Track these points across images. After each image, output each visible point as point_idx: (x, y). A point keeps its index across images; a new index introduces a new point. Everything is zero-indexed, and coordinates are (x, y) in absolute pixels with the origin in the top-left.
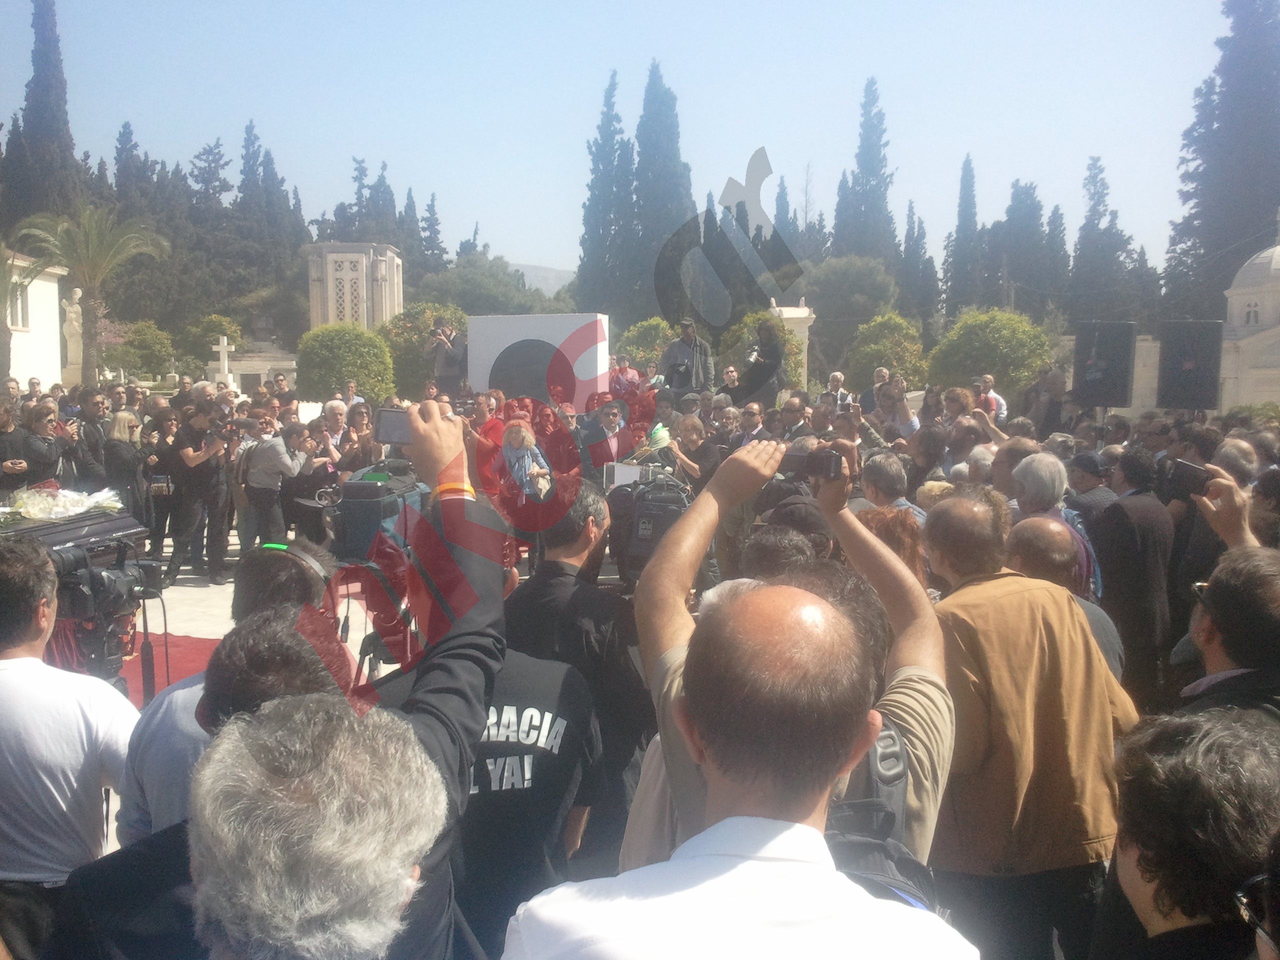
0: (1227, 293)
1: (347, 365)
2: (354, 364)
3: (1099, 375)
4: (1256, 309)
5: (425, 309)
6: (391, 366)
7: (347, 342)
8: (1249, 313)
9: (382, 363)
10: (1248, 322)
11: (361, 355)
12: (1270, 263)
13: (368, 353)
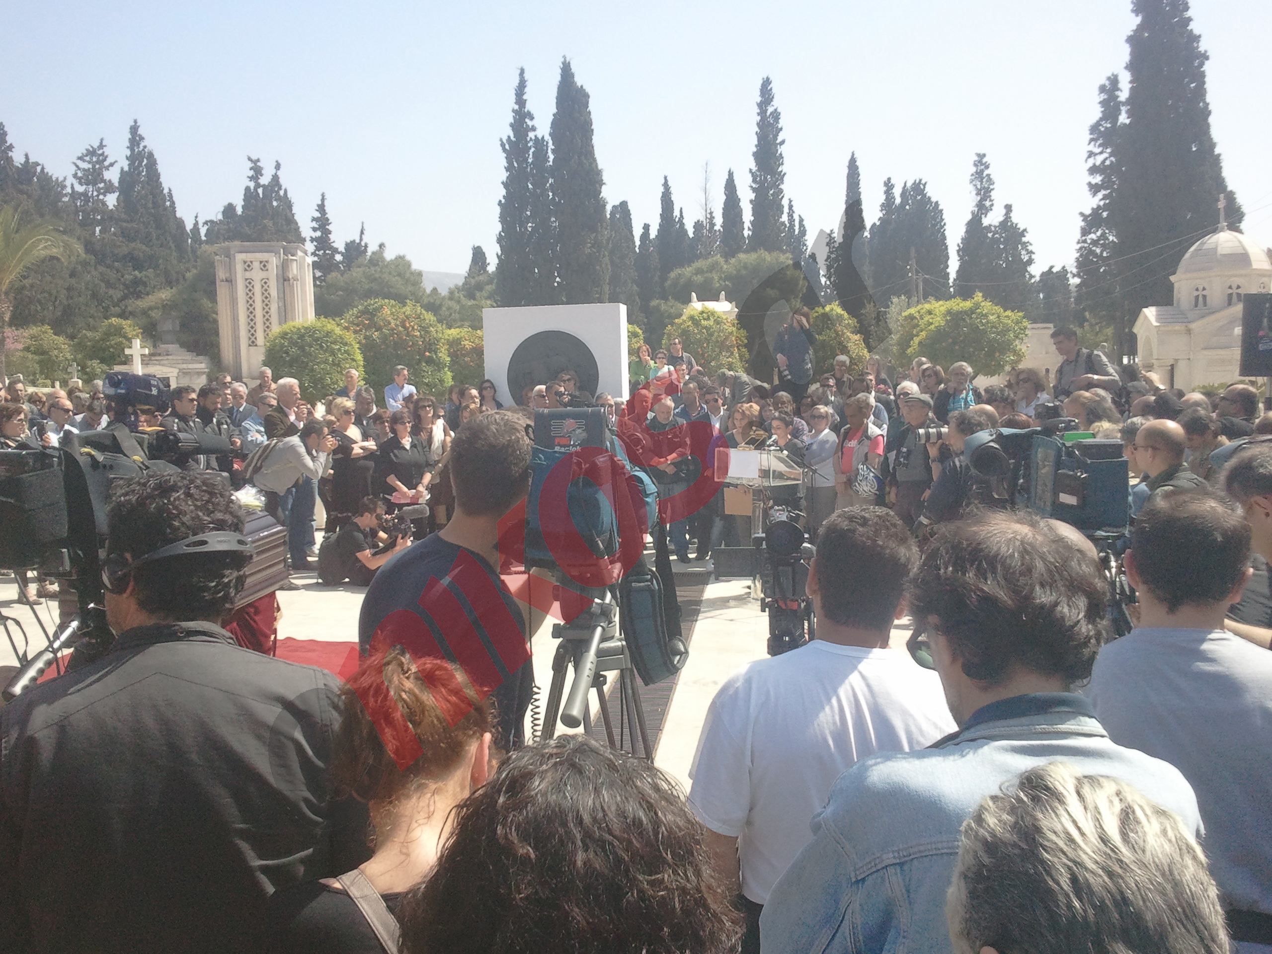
0: (1172, 278)
1: (320, 363)
2: (326, 362)
4: (1204, 293)
5: (382, 306)
6: (362, 363)
7: (317, 339)
8: (1197, 297)
9: (354, 360)
10: (1196, 306)
12: (1216, 249)
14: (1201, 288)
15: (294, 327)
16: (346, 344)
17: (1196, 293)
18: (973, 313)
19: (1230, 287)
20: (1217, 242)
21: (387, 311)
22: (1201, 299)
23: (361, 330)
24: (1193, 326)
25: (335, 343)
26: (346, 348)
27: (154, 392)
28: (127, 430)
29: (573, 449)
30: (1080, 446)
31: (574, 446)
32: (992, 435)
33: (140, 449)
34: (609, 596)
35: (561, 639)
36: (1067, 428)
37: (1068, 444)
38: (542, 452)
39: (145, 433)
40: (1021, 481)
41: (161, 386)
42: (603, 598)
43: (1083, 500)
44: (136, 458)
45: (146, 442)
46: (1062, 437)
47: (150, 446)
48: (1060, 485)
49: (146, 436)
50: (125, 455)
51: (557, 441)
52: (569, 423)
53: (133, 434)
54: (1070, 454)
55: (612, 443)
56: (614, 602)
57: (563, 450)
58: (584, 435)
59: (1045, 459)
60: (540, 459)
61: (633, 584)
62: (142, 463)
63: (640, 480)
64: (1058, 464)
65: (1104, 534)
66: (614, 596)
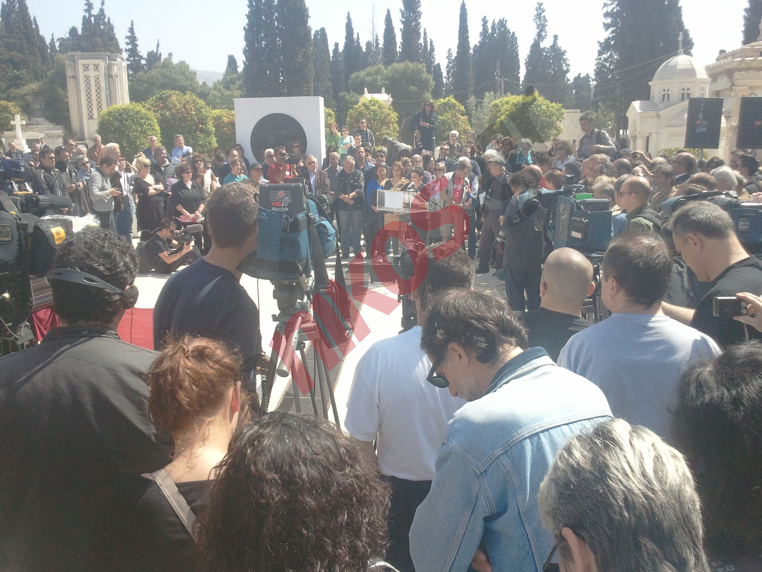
0: (650, 83)
1: (133, 131)
2: (137, 131)
3: (704, 130)
4: (668, 92)
5: (171, 95)
6: (159, 132)
7: (131, 116)
8: (664, 95)
9: (154, 130)
10: (663, 100)
11: (141, 125)
12: (676, 66)
13: (145, 123)
14: (666, 90)
15: (116, 108)
16: (149, 119)
17: (664, 93)
19: (683, 89)
20: (677, 62)
21: (174, 98)
22: (666, 96)
23: (158, 110)
24: (661, 113)
25: (142, 119)
26: (149, 122)
27: (23, 170)
28: (7, 195)
29: (284, 209)
30: (585, 203)
31: (284, 207)
32: (535, 194)
33: (15, 207)
34: (306, 298)
35: (278, 322)
36: (577, 192)
37: (578, 201)
38: (264, 211)
39: (17, 196)
40: (551, 221)
41: (27, 166)
42: (302, 299)
43: (585, 235)
44: (13, 212)
45: (19, 202)
46: (574, 197)
47: (22, 205)
48: (572, 226)
49: (18, 198)
50: (6, 211)
51: (273, 204)
52: (281, 193)
53: (10, 197)
54: (579, 208)
55: (308, 205)
56: (309, 302)
57: (277, 210)
58: (290, 200)
59: (564, 210)
60: (263, 215)
61: (321, 290)
62: (17, 216)
63: (325, 227)
64: (571, 215)
65: (596, 255)
66: (309, 298)
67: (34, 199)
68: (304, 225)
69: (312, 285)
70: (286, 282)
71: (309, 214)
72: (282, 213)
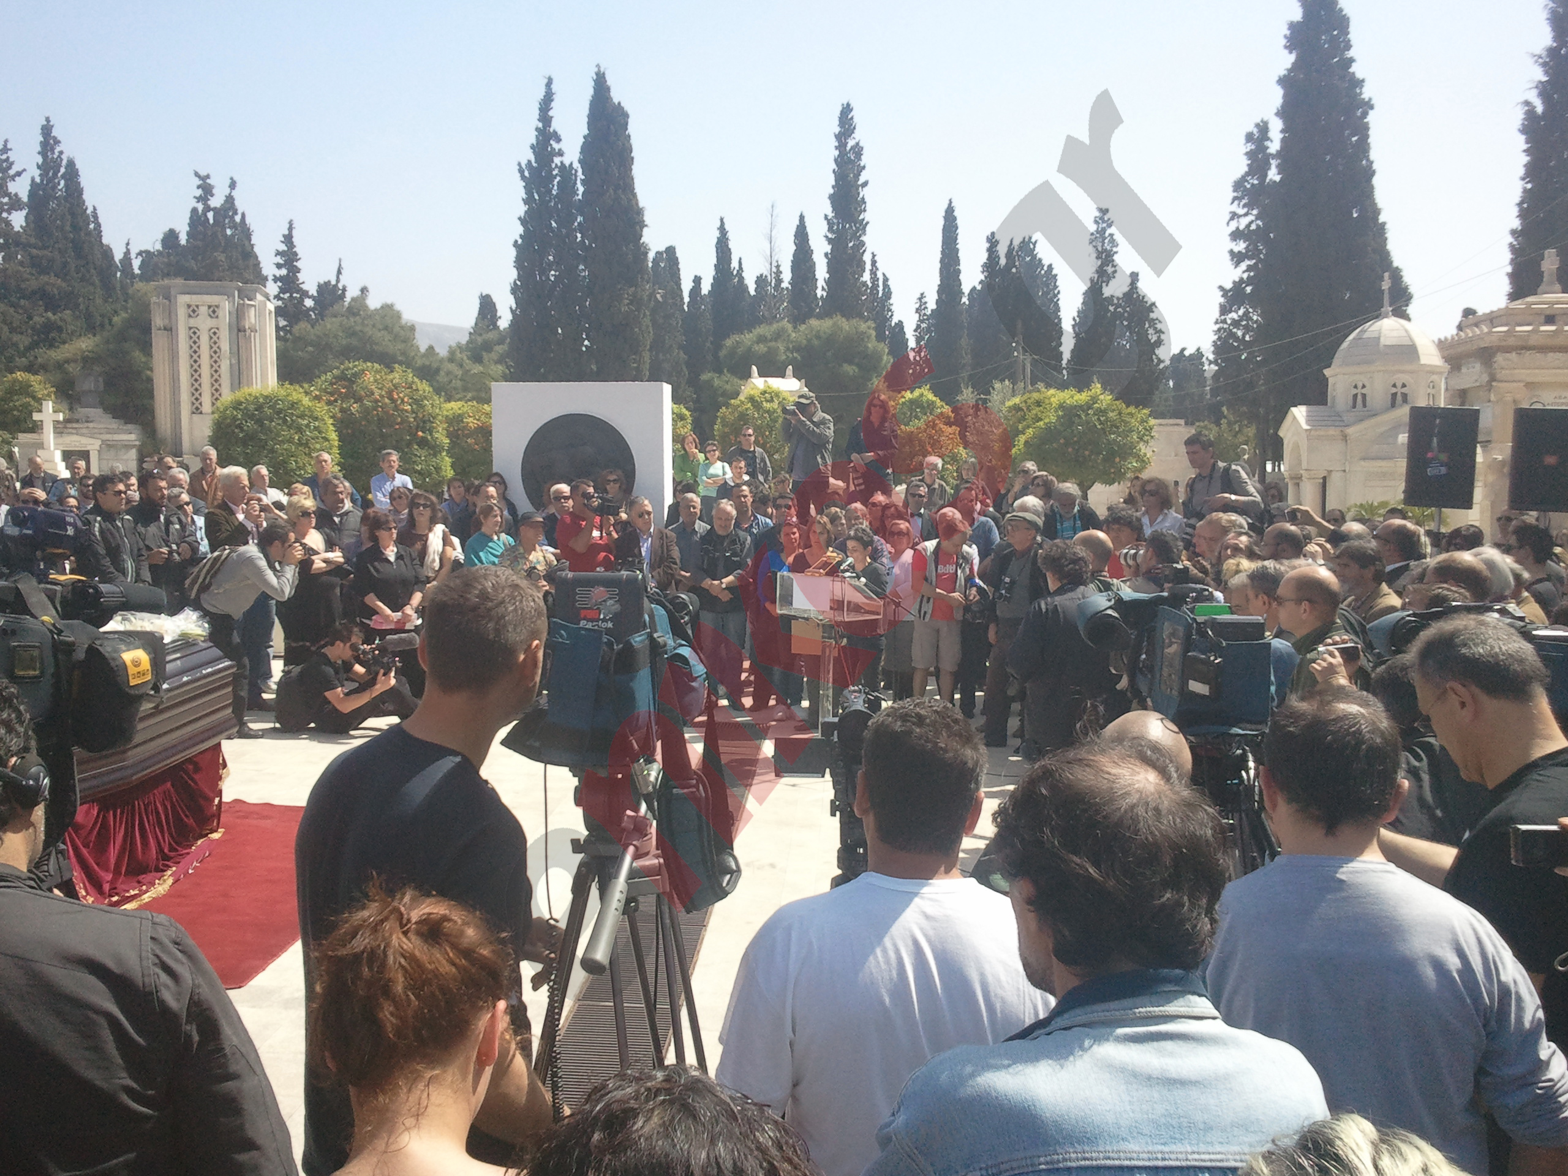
0: (1327, 372)
1: (283, 442)
2: (290, 441)
3: (1443, 470)
4: (1364, 391)
5: (363, 371)
6: (336, 443)
7: (279, 412)
8: (1355, 396)
9: (326, 439)
10: (1354, 407)
12: (1378, 339)
13: (308, 426)
14: (1360, 385)
15: (250, 395)
16: (316, 419)
17: (1355, 391)
18: (1090, 408)
19: (1394, 386)
20: (1380, 331)
21: (369, 377)
22: (1359, 397)
23: (335, 400)
24: (1350, 431)
25: (302, 416)
26: (317, 423)
27: (70, 531)
28: (34, 582)
29: (604, 625)
30: (1215, 625)
31: (604, 620)
32: (1110, 600)
33: (51, 606)
34: (644, 807)
35: (582, 855)
36: (1197, 599)
37: (1200, 619)
38: (565, 628)
39: (56, 584)
40: (1144, 656)
41: (79, 524)
43: (1216, 689)
44: (45, 618)
45: (59, 595)
46: (1192, 611)
47: (64, 602)
48: (1190, 669)
49: (58, 588)
50: (33, 616)
51: (583, 613)
52: (599, 592)
53: (42, 586)
54: (1203, 634)
55: (652, 616)
56: (649, 815)
57: (589, 626)
59: (1173, 634)
60: (562, 636)
61: (675, 791)
62: (54, 625)
63: (684, 660)
64: (1188, 645)
65: (1241, 732)
66: (650, 807)
67: (91, 591)
68: (644, 658)
69: (657, 779)
70: (603, 773)
71: (655, 635)
72: (599, 633)
